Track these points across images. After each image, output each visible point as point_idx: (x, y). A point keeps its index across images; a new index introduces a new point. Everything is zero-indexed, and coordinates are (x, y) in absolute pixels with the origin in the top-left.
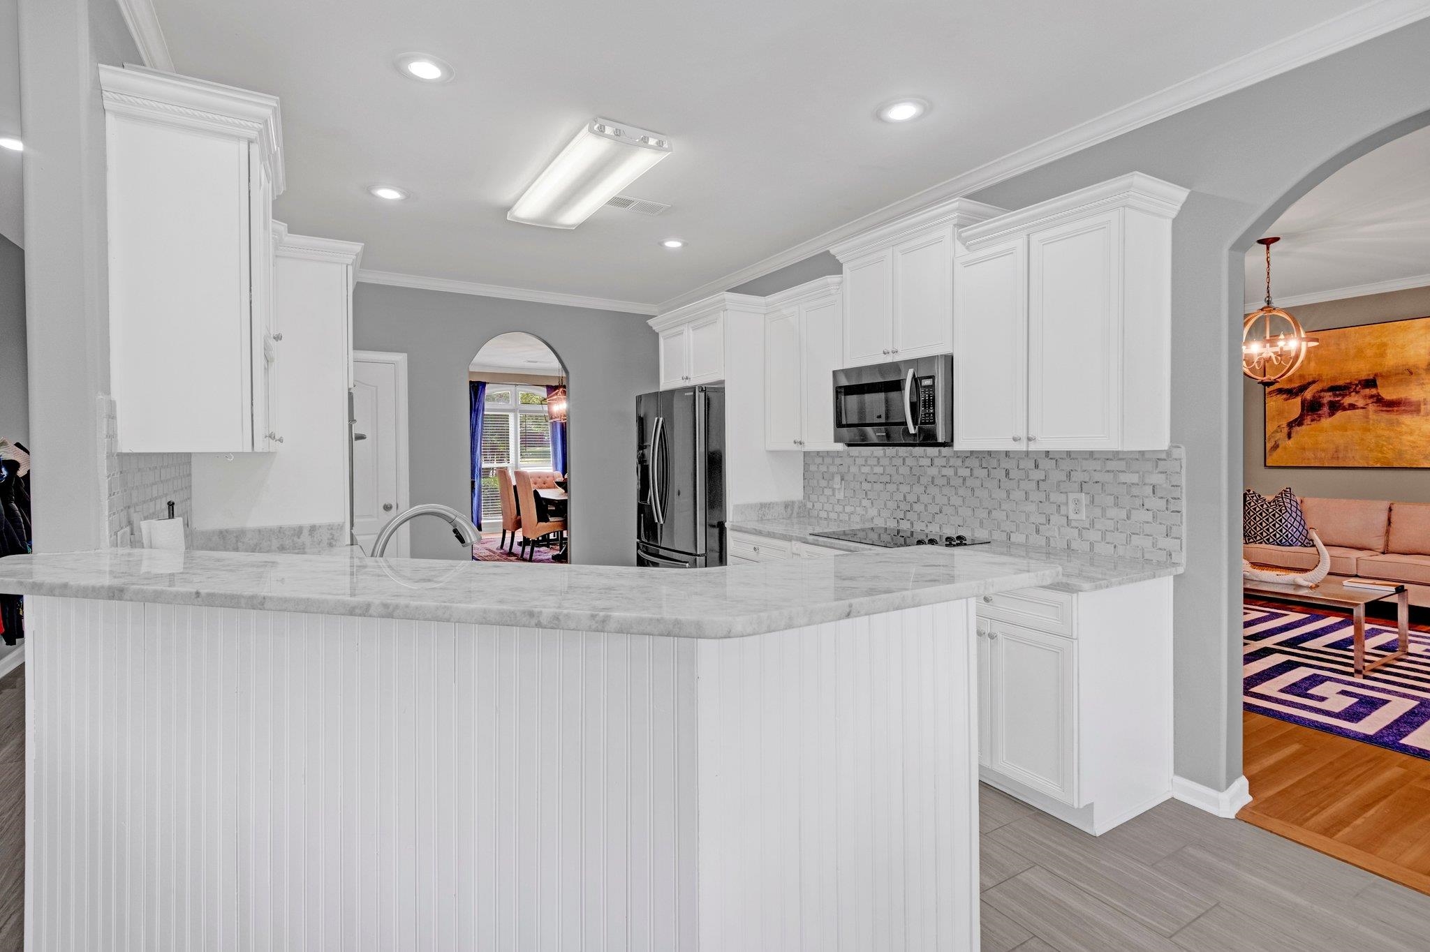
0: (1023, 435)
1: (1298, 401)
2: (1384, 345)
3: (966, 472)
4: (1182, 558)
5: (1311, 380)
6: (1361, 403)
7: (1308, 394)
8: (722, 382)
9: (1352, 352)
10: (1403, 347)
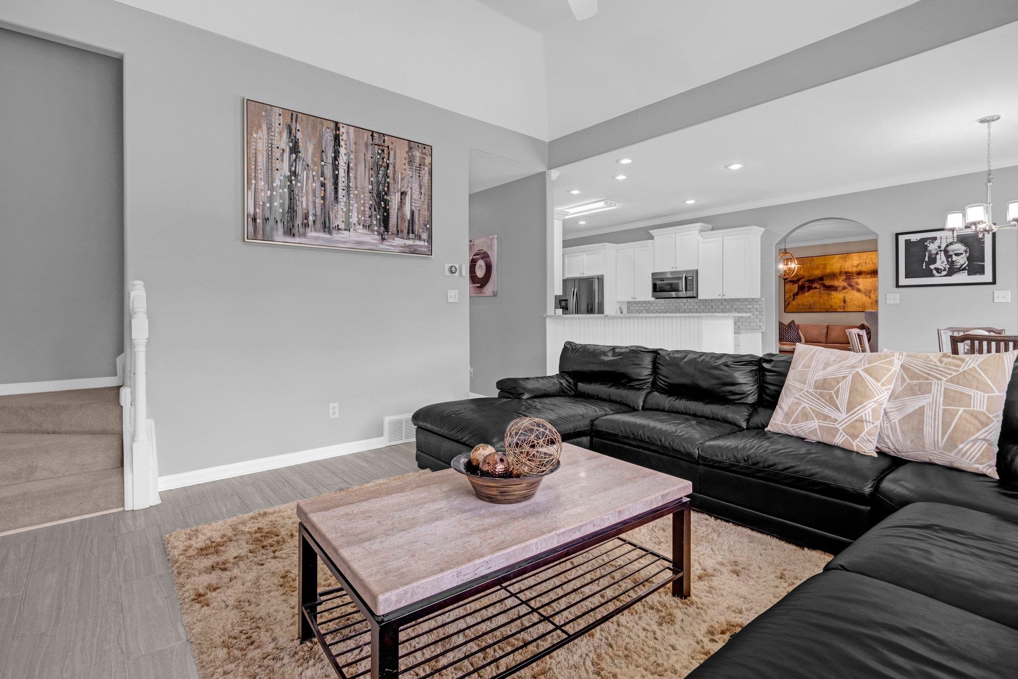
0: (721, 294)
1: (796, 285)
2: (825, 264)
3: (697, 307)
4: (764, 328)
5: (801, 277)
6: (818, 287)
7: (800, 283)
8: (603, 276)
9: (815, 266)
10: (832, 265)
